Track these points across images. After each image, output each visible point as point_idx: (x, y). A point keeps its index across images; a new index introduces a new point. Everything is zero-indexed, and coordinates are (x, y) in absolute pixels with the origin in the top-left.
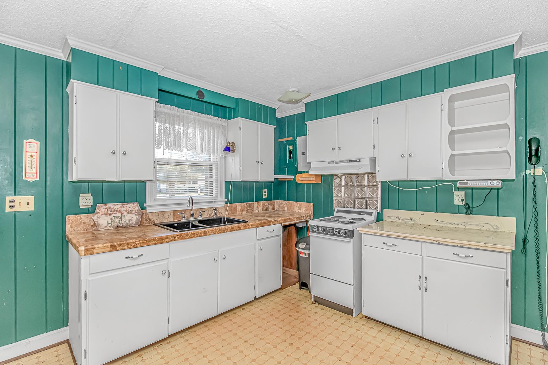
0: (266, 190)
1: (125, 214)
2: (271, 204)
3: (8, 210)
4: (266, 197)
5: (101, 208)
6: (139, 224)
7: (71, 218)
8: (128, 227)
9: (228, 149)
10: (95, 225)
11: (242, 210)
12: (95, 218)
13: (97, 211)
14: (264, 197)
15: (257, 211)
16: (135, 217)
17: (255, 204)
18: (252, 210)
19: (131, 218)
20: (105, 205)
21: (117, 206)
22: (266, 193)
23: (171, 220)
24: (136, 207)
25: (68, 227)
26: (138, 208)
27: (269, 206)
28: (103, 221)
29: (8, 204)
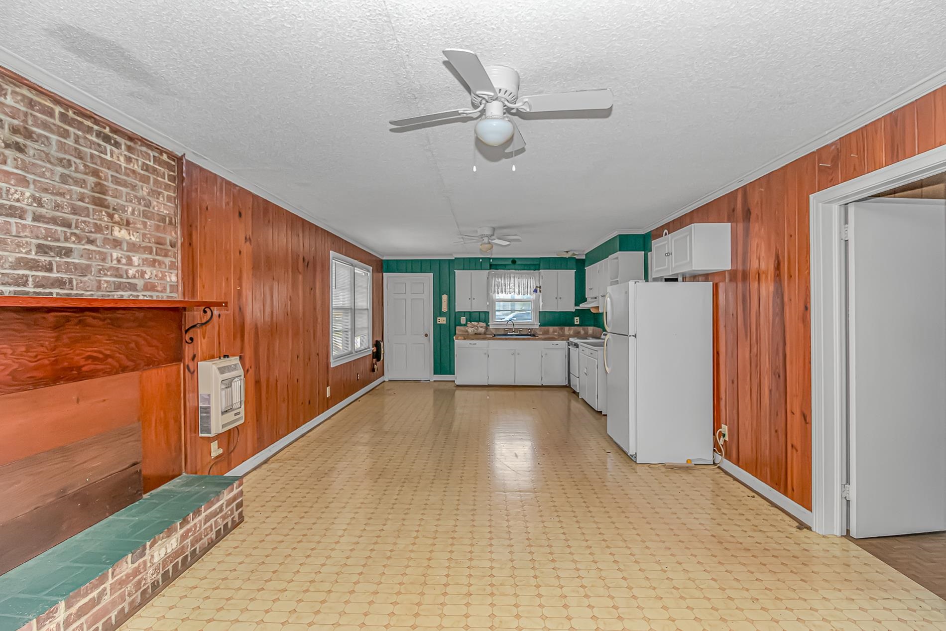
0: (578, 318)
1: (479, 328)
2: (583, 329)
3: (438, 323)
4: (578, 323)
5: (469, 324)
6: (485, 334)
7: (458, 327)
8: (480, 334)
9: (536, 291)
10: (467, 331)
11: (554, 332)
12: (467, 328)
13: (468, 325)
14: (576, 323)
15: (568, 334)
16: (484, 330)
17: (567, 328)
18: (564, 332)
19: (482, 330)
20: (471, 322)
21: (475, 323)
22: (578, 320)
23: (503, 333)
24: (484, 325)
25: (457, 331)
26: (485, 325)
27: (581, 330)
28: (470, 330)
29: (438, 321)
